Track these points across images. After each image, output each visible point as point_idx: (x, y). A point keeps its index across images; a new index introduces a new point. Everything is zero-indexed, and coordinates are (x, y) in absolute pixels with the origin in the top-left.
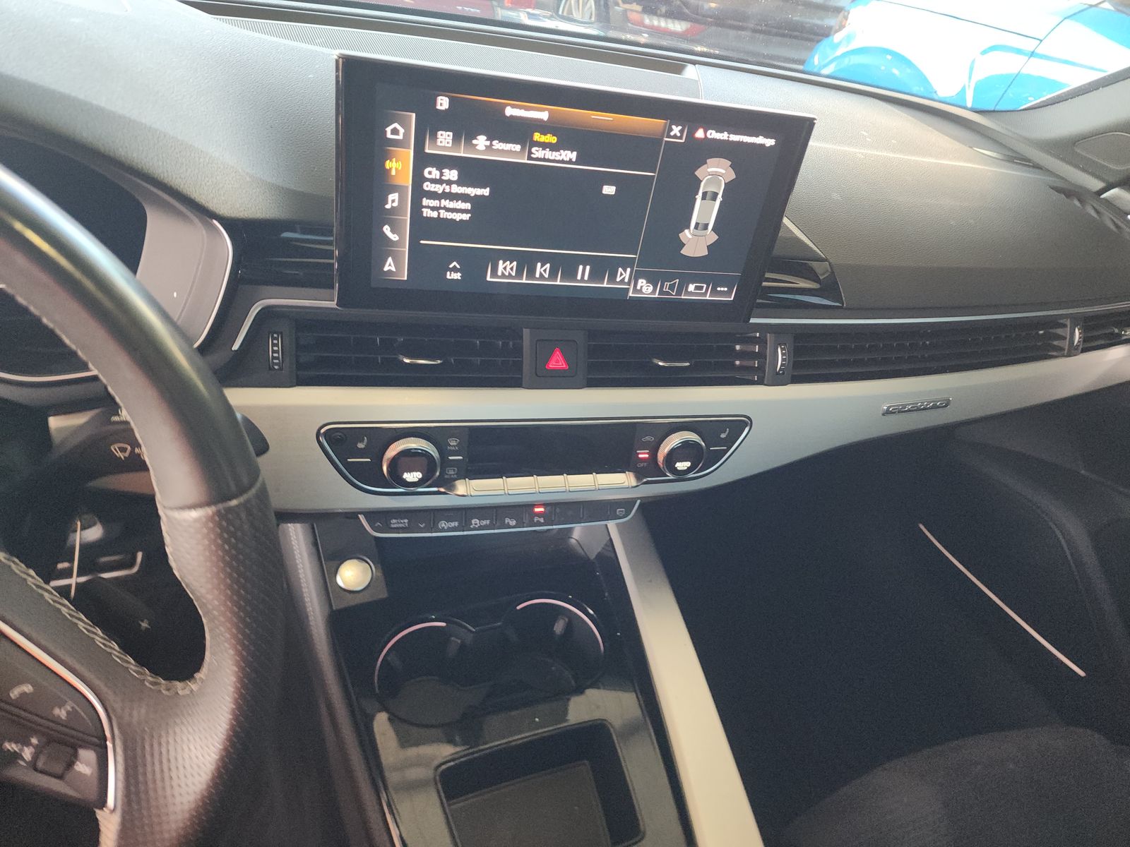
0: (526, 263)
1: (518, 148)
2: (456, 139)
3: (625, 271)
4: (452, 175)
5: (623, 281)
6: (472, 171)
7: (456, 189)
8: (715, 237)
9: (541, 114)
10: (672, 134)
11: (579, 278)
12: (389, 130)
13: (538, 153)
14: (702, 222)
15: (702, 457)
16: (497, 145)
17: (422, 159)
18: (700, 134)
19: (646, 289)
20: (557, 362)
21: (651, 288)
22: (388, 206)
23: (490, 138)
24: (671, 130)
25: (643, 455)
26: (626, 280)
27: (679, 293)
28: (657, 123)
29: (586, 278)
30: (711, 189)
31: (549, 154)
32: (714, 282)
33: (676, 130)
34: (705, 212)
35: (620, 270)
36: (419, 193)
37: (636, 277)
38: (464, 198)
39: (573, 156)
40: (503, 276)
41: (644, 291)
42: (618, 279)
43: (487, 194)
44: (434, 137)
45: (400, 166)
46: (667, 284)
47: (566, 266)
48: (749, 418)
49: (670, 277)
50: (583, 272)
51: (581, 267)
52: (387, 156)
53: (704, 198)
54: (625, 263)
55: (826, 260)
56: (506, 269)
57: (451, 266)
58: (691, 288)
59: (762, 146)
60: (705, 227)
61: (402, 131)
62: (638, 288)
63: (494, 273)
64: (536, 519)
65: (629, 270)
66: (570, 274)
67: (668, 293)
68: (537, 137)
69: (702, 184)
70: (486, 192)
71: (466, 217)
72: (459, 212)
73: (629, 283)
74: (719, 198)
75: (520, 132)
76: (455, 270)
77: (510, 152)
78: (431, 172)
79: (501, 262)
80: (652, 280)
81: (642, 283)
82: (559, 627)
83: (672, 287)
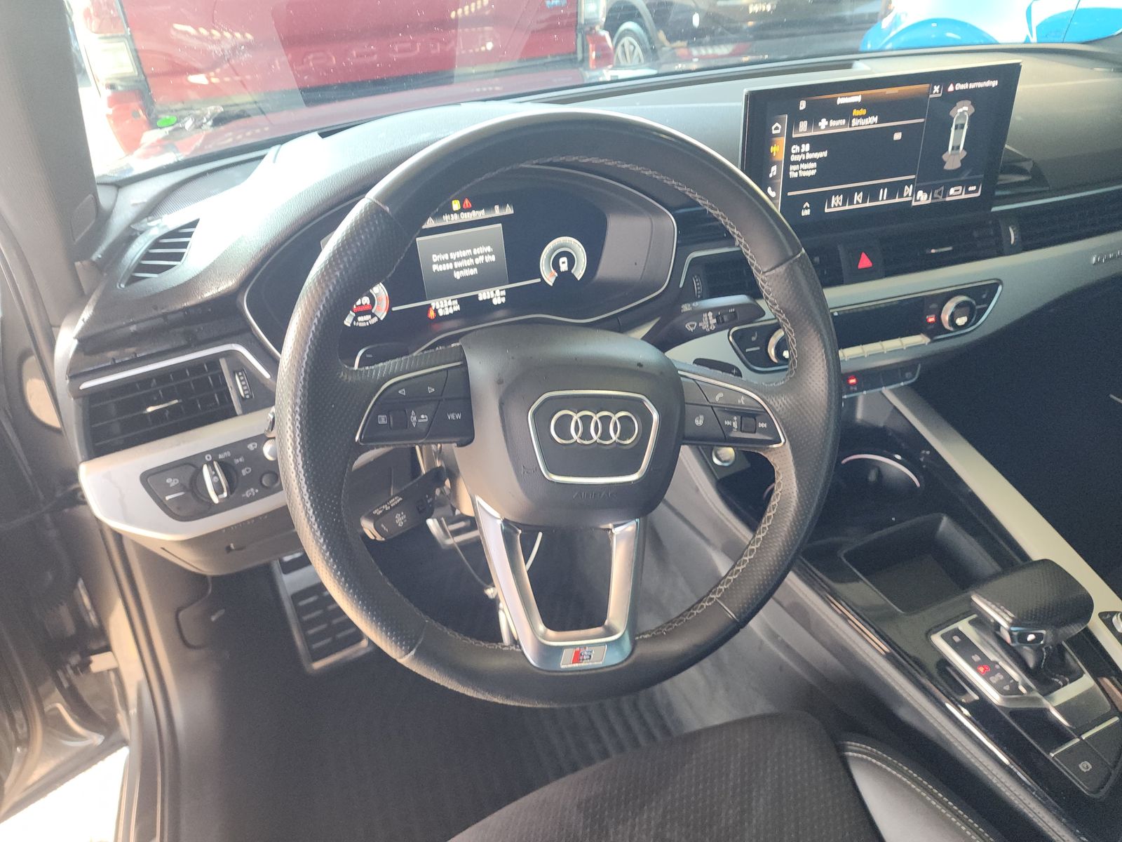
0: (848, 196)
1: (843, 122)
2: (809, 126)
3: (909, 187)
4: (806, 147)
5: (907, 196)
6: (817, 143)
7: (809, 156)
8: (965, 153)
9: (857, 98)
10: (934, 92)
11: (880, 198)
12: (773, 128)
13: (855, 122)
14: (956, 145)
15: (974, 313)
16: (833, 123)
17: (791, 142)
18: (951, 88)
19: (923, 198)
20: (865, 262)
21: (926, 195)
22: (771, 176)
23: (828, 120)
24: (933, 89)
25: (931, 319)
26: (910, 195)
27: (944, 197)
28: (924, 87)
29: (885, 198)
30: (960, 122)
31: (861, 121)
32: (966, 184)
33: (936, 89)
34: (957, 138)
35: (906, 187)
36: (788, 163)
37: (915, 192)
38: (813, 160)
39: (875, 119)
40: (835, 206)
41: (922, 199)
42: (905, 195)
43: (826, 155)
44: (797, 126)
45: (778, 150)
46: (937, 191)
47: (872, 193)
48: (999, 280)
49: (938, 187)
50: (883, 193)
51: (882, 191)
52: (771, 144)
53: (956, 128)
54: (908, 183)
55: (1030, 159)
56: (836, 200)
57: (804, 206)
58: (952, 191)
59: (990, 87)
60: (958, 148)
61: (780, 126)
62: (918, 198)
63: (829, 207)
64: (852, 388)
65: (911, 186)
66: (875, 198)
67: (937, 198)
68: (855, 112)
69: (955, 120)
70: (825, 154)
71: (813, 172)
72: (809, 170)
73: (912, 196)
74: (966, 127)
75: (846, 112)
76: (807, 208)
77: (840, 127)
78: (795, 149)
79: (833, 196)
80: (926, 191)
81: (920, 193)
82: (872, 477)
83: (939, 194)
